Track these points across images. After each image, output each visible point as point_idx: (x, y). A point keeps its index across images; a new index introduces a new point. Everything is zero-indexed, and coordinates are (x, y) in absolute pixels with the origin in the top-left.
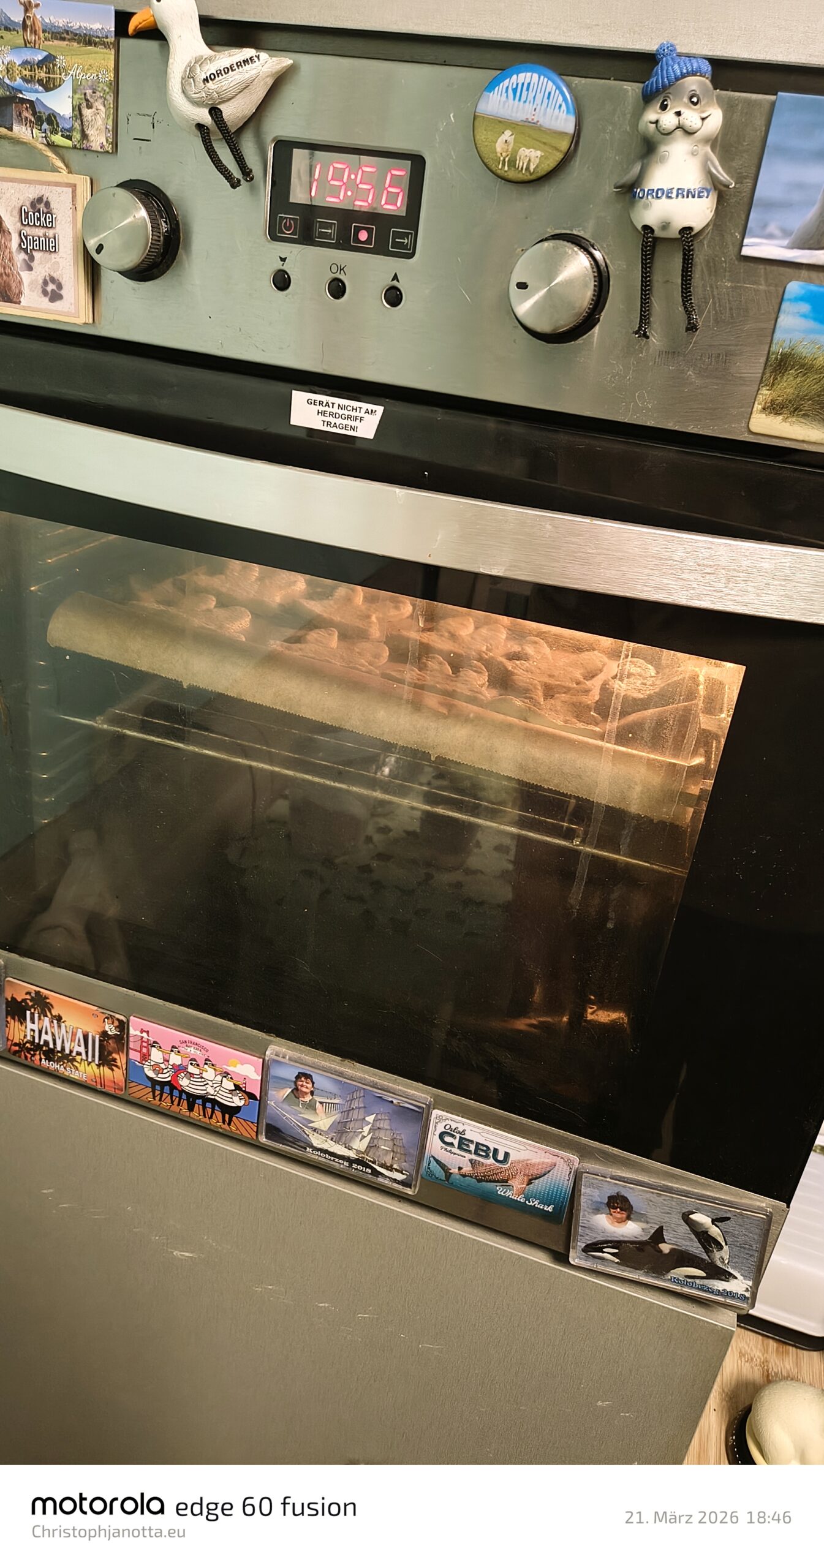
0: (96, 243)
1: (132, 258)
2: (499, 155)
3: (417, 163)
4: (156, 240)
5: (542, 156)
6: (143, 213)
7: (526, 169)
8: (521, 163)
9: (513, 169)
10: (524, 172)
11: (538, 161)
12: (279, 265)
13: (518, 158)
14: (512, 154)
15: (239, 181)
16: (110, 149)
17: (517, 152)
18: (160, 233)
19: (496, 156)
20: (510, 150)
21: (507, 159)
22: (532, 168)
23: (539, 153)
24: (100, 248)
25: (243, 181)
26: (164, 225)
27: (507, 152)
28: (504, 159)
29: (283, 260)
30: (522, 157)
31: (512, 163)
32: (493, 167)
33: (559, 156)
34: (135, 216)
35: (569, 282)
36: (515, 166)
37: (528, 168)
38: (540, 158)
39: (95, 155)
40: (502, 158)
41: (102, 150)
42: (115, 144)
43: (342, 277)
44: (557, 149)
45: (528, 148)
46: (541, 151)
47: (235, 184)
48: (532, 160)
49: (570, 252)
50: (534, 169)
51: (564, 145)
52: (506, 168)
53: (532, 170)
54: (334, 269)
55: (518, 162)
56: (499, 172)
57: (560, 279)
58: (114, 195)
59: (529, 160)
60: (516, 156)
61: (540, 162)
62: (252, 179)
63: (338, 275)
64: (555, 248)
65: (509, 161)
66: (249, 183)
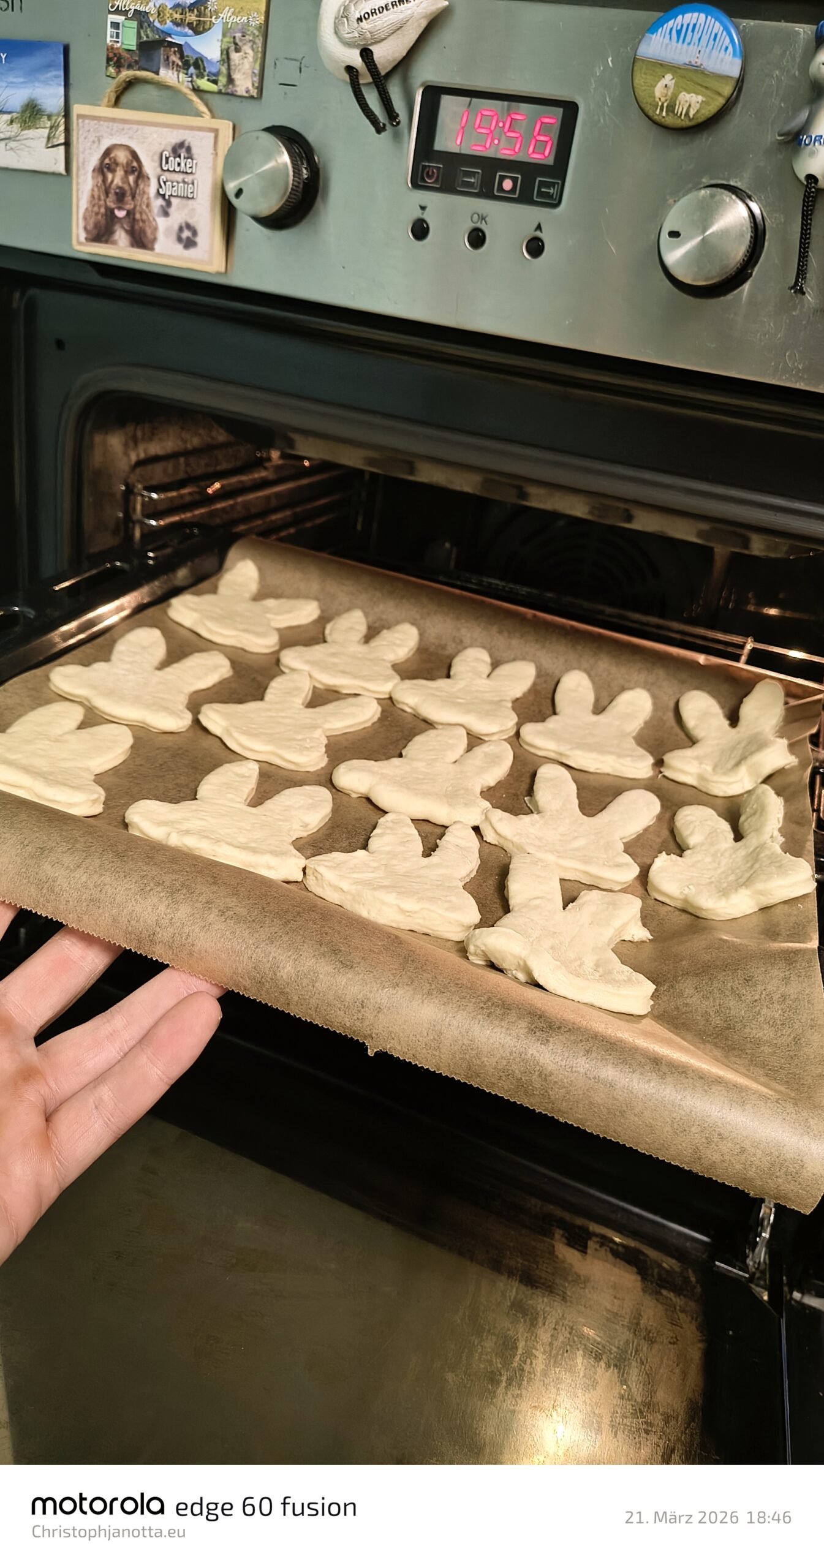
0: (235, 187)
1: (269, 205)
2: (658, 100)
3: (570, 110)
4: (296, 186)
5: (702, 101)
6: (285, 158)
7: (685, 115)
8: (680, 109)
9: (671, 114)
10: (683, 117)
11: (698, 106)
12: (418, 214)
13: (678, 104)
14: (671, 99)
15: (384, 125)
16: (255, 95)
17: (676, 97)
18: (299, 179)
19: (654, 101)
20: (669, 94)
21: (665, 105)
22: (692, 113)
23: (700, 98)
24: (239, 193)
25: (388, 126)
26: (305, 171)
27: (666, 96)
28: (662, 106)
29: (423, 208)
30: (682, 103)
31: (671, 108)
32: (651, 113)
33: (720, 101)
34: (276, 161)
35: (724, 233)
36: (673, 112)
37: (687, 114)
38: (701, 104)
39: (239, 100)
40: (660, 104)
41: (247, 95)
42: (260, 89)
43: (483, 226)
44: (719, 94)
45: (689, 93)
46: (702, 95)
47: (379, 130)
48: (693, 105)
49: (728, 200)
50: (694, 115)
51: (727, 90)
52: (664, 114)
53: (691, 116)
54: (476, 217)
55: (677, 107)
56: (656, 117)
57: (714, 228)
58: (257, 138)
59: (690, 106)
60: (675, 101)
61: (700, 108)
62: (398, 123)
63: (478, 225)
64: (712, 196)
65: (667, 107)
66: (394, 128)
